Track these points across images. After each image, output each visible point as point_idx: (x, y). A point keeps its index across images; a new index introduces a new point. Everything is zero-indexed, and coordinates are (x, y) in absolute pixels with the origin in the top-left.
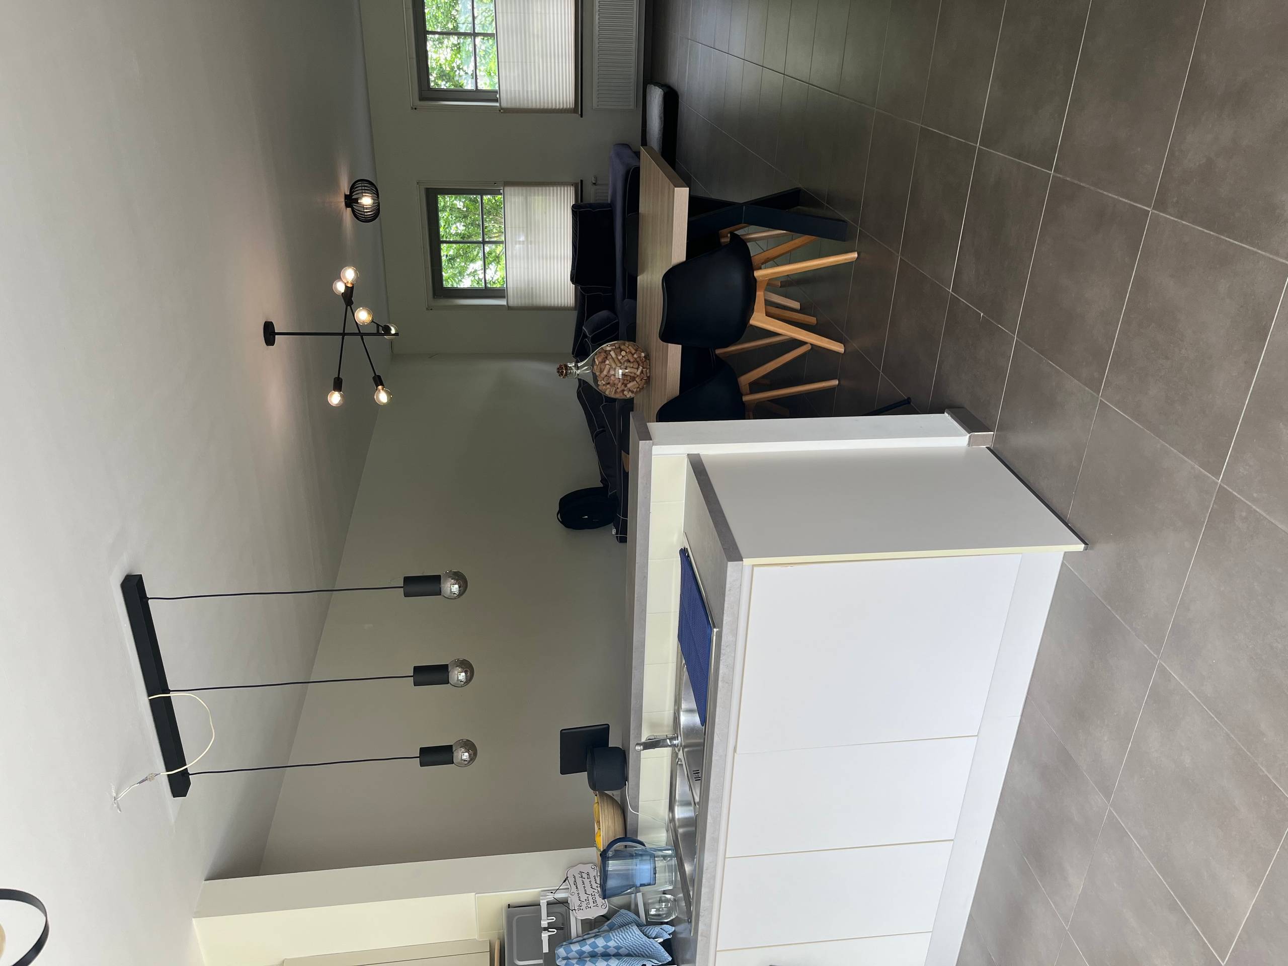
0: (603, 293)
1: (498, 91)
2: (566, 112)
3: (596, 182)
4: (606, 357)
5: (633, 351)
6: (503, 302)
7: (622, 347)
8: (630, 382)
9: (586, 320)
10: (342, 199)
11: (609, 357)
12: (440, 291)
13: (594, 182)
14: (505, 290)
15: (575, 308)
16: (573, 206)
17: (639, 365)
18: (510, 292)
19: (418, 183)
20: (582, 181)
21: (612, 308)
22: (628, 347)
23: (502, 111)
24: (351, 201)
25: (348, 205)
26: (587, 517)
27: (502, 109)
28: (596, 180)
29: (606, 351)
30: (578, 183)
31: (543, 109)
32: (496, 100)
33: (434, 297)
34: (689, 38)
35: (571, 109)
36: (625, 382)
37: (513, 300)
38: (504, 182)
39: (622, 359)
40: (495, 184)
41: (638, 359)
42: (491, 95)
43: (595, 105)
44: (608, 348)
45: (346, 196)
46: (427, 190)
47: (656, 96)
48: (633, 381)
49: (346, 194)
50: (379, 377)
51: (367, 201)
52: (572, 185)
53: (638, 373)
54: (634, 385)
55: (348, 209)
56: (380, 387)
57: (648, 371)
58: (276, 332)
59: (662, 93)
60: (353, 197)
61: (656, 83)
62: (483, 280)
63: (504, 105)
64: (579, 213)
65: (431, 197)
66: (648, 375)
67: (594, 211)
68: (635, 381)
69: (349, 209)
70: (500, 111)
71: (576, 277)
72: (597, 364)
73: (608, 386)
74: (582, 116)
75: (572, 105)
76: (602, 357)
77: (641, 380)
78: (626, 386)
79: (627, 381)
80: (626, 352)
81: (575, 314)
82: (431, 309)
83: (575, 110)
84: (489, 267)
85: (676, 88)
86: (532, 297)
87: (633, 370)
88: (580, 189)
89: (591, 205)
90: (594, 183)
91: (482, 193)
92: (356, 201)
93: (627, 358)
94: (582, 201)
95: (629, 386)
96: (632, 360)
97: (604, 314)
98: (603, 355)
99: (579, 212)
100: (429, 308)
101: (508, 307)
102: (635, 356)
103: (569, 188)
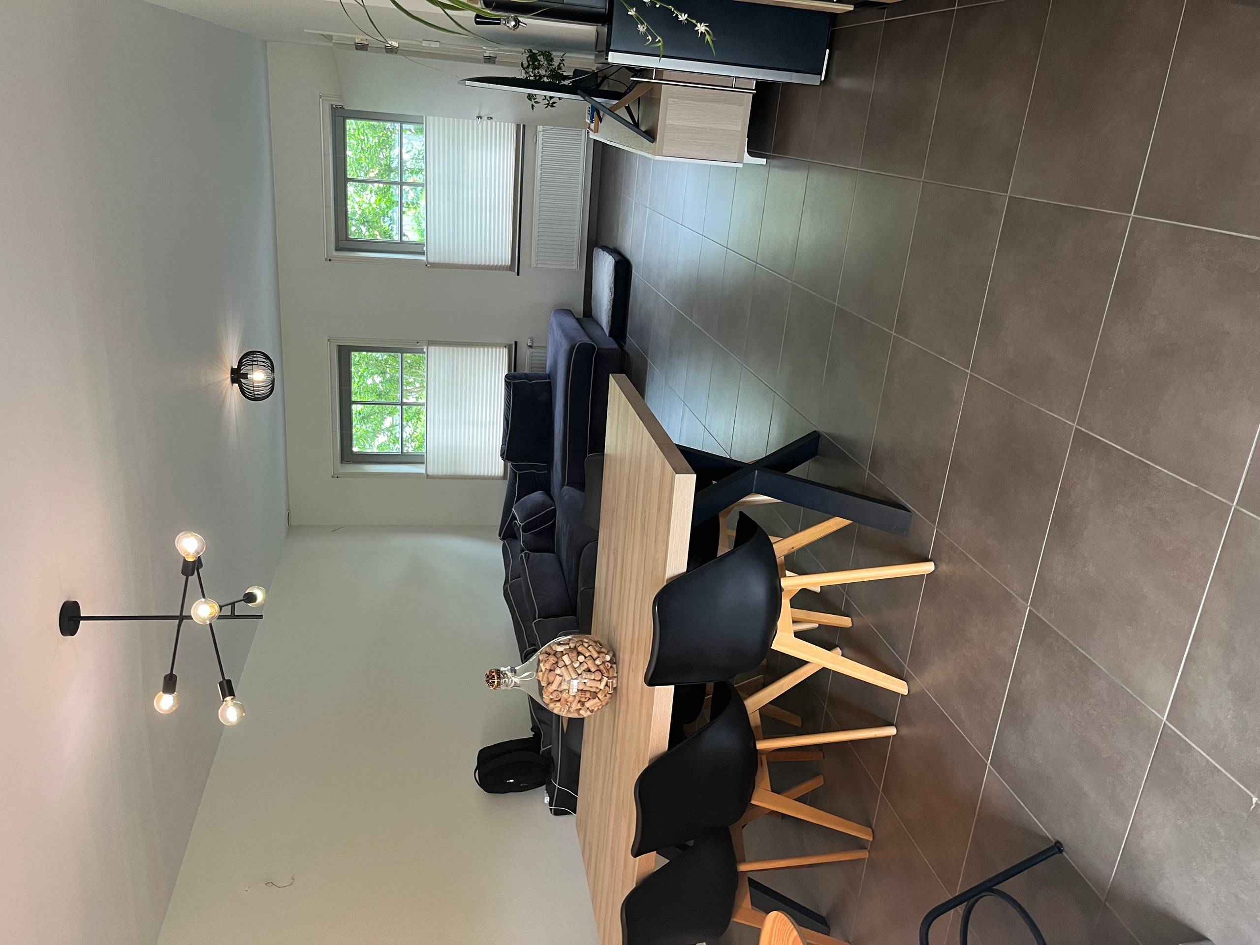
0: (537, 471)
1: (426, 243)
2: (501, 269)
3: (533, 344)
4: (557, 662)
5: (595, 655)
6: (419, 469)
7: (580, 649)
8: (590, 699)
9: (516, 503)
10: (228, 376)
11: (561, 664)
12: (348, 456)
13: (529, 344)
14: (424, 455)
15: (504, 477)
16: (506, 376)
17: (602, 675)
18: (430, 458)
19: (328, 339)
20: (516, 343)
21: (548, 491)
22: (587, 648)
23: (428, 265)
24: (237, 376)
25: (233, 381)
26: (512, 781)
27: (429, 263)
28: (532, 343)
29: (555, 653)
30: (512, 345)
31: (475, 265)
32: (423, 253)
33: (342, 463)
34: (648, 206)
35: (507, 266)
36: (583, 700)
37: (435, 466)
38: (428, 341)
39: (578, 667)
40: (418, 343)
41: (602, 667)
42: (417, 249)
43: (533, 265)
44: (560, 649)
45: (233, 370)
46: (340, 347)
47: (605, 265)
48: (594, 699)
49: (234, 367)
50: (229, 682)
51: (258, 376)
52: (505, 347)
53: (602, 687)
54: (596, 704)
55: (234, 384)
56: (229, 698)
57: (615, 682)
58: (82, 615)
59: (613, 261)
60: (242, 372)
61: (603, 246)
62: (400, 439)
63: (432, 259)
64: (513, 384)
65: (344, 355)
66: (615, 686)
67: (530, 383)
68: (597, 699)
69: (236, 385)
70: (426, 265)
71: (508, 454)
72: (544, 670)
73: (558, 704)
74: (518, 274)
75: (508, 262)
76: (550, 663)
77: (605, 696)
78: (583, 704)
79: (586, 698)
80: (585, 657)
81: (504, 486)
82: (337, 477)
83: (511, 268)
84: (407, 424)
85: (628, 256)
86: (455, 464)
87: (594, 684)
88: (514, 351)
89: (526, 376)
90: (529, 346)
91: (402, 351)
92: (245, 376)
93: (585, 666)
94: (515, 370)
95: (587, 705)
96: (593, 670)
97: (537, 496)
98: (552, 659)
99: (513, 382)
100: (336, 476)
101: (427, 475)
102: (598, 662)
103: (501, 350)
